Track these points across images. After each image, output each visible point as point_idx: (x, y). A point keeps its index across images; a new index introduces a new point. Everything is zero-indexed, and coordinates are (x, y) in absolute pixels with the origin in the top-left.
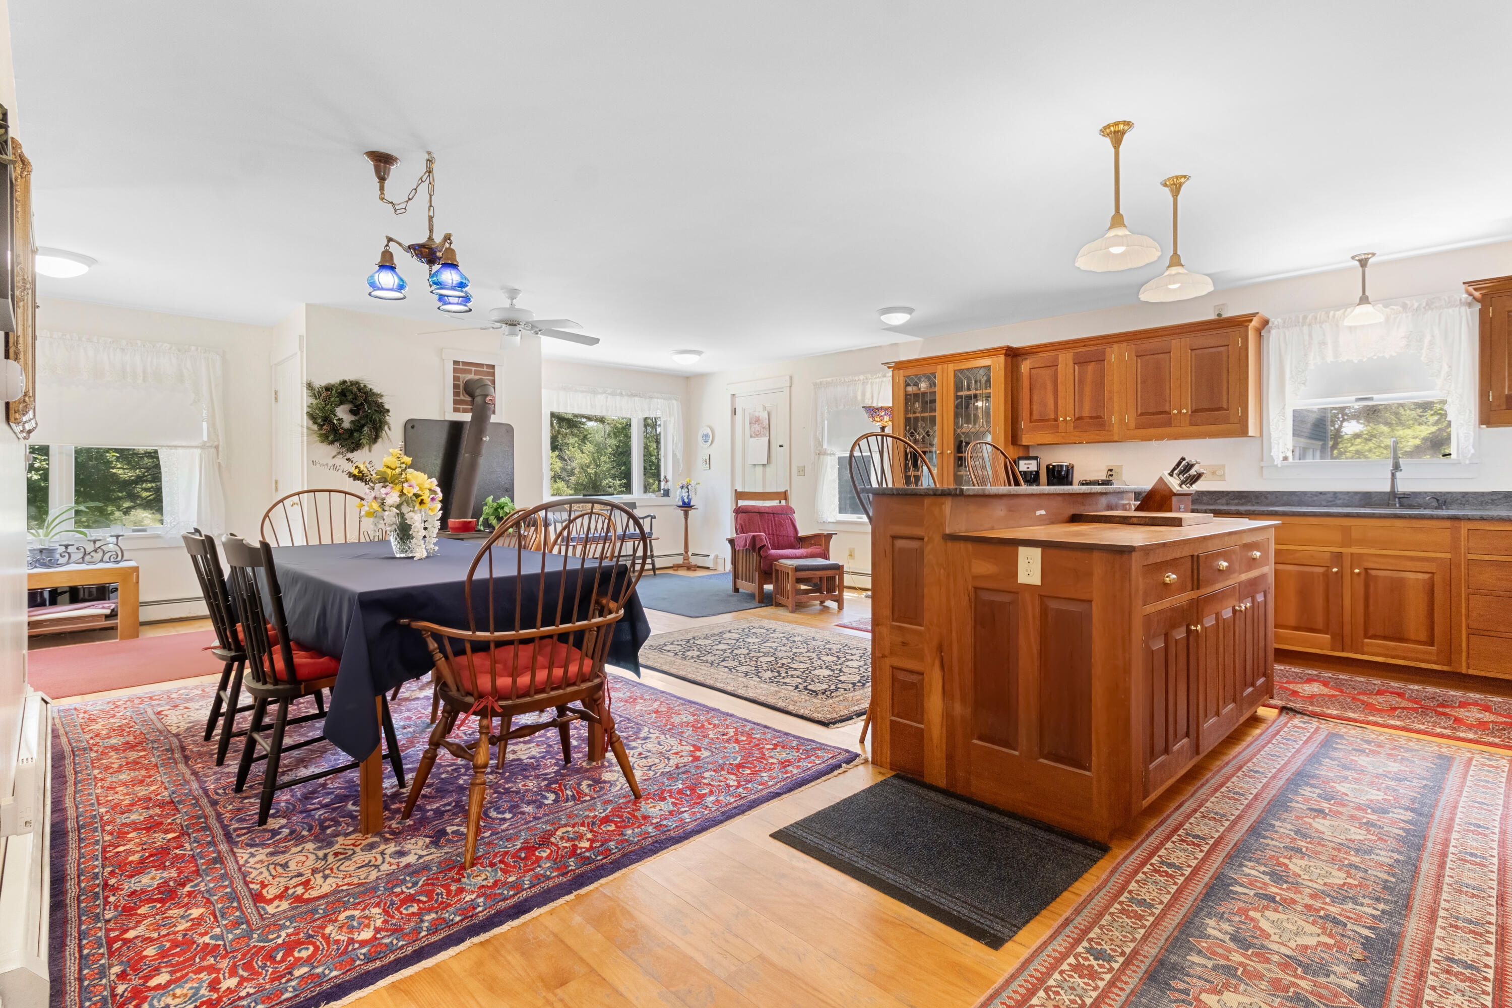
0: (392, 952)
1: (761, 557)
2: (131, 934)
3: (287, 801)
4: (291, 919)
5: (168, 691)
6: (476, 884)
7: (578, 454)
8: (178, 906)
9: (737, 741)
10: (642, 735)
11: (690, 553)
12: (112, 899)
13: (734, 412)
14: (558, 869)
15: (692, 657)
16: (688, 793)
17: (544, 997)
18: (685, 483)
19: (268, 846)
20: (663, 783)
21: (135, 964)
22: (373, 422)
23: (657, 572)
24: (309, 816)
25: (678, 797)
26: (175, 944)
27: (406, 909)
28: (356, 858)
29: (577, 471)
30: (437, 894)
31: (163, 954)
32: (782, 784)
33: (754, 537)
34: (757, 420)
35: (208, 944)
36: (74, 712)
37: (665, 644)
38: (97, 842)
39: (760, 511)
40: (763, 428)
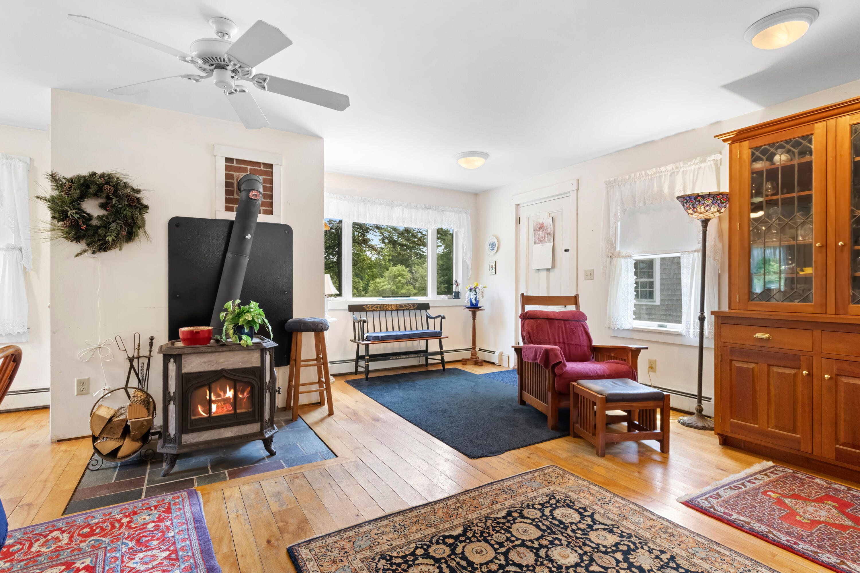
1: (555, 375)
11: (477, 349)
13: (519, 221)
18: (473, 286)
22: (128, 218)
23: (446, 367)
33: (545, 350)
34: (541, 227)
39: (549, 317)
40: (548, 234)
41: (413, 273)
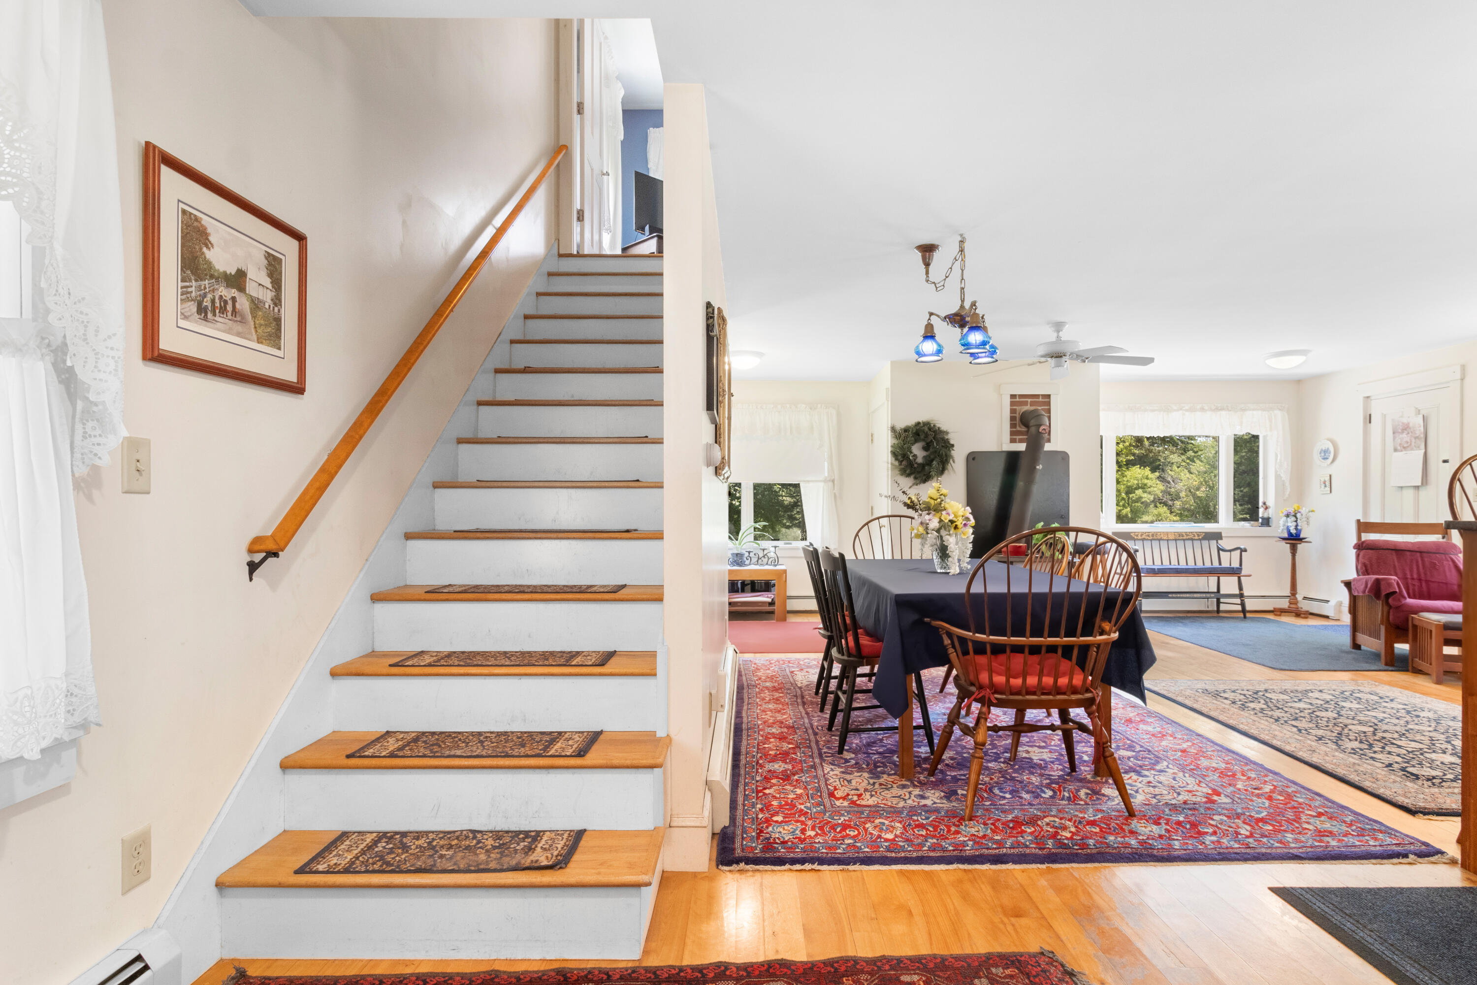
0: (904, 852)
1: (1390, 607)
2: (767, 791)
3: (857, 744)
4: (849, 812)
5: (799, 659)
6: (969, 832)
7: (1184, 475)
8: (790, 784)
9: (1270, 798)
10: (1158, 768)
11: (1299, 597)
12: (760, 771)
13: (1369, 419)
14: (1037, 844)
15: (1254, 709)
16: (1188, 826)
17: (1000, 918)
18: (1291, 510)
19: (842, 767)
20: (1164, 812)
21: (767, 807)
22: (941, 456)
23: (1248, 615)
24: (869, 757)
25: (1175, 826)
26: (787, 804)
27: (918, 831)
28: (893, 790)
29: (1183, 494)
30: (941, 829)
31: (780, 806)
32: (1310, 850)
33: (1378, 581)
34: (1406, 428)
35: (803, 810)
36: (749, 662)
37: (1224, 691)
38: (755, 739)
39: (1397, 548)
40: (1416, 438)
41: (1169, 482)
